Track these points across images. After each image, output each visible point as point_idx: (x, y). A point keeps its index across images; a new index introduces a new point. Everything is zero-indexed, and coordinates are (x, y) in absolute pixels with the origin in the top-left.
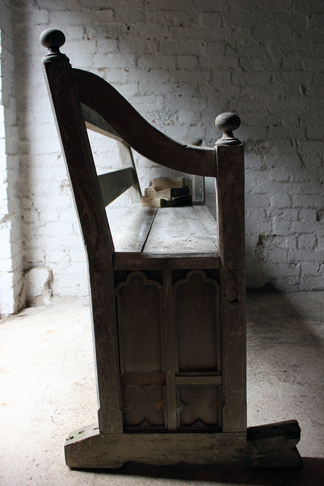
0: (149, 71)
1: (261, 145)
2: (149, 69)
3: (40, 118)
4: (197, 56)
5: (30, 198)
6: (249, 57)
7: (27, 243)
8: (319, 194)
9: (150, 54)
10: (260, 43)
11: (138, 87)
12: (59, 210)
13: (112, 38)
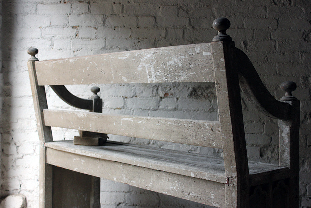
0: (115, 29)
1: (209, 90)
2: (115, 27)
3: (22, 66)
4: (154, 17)
5: (10, 134)
6: (198, 17)
7: (5, 173)
8: (261, 133)
9: (116, 15)
10: (208, 6)
11: (106, 42)
12: (35, 144)
13: (84, 2)
